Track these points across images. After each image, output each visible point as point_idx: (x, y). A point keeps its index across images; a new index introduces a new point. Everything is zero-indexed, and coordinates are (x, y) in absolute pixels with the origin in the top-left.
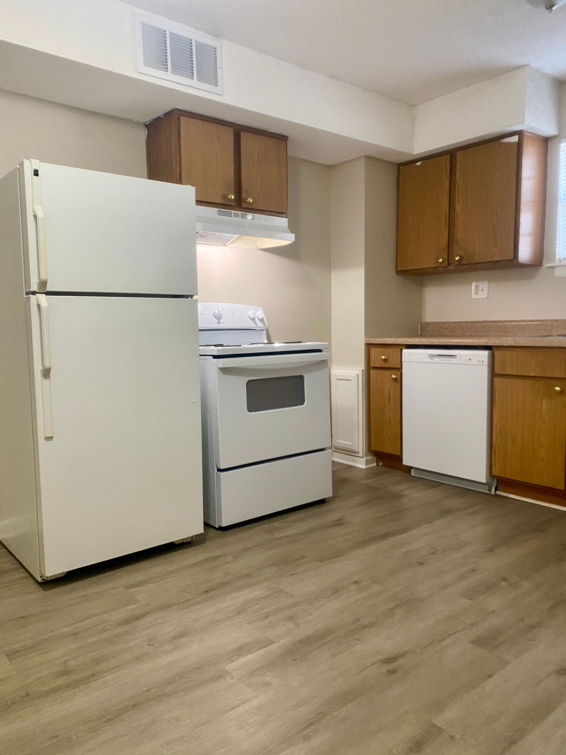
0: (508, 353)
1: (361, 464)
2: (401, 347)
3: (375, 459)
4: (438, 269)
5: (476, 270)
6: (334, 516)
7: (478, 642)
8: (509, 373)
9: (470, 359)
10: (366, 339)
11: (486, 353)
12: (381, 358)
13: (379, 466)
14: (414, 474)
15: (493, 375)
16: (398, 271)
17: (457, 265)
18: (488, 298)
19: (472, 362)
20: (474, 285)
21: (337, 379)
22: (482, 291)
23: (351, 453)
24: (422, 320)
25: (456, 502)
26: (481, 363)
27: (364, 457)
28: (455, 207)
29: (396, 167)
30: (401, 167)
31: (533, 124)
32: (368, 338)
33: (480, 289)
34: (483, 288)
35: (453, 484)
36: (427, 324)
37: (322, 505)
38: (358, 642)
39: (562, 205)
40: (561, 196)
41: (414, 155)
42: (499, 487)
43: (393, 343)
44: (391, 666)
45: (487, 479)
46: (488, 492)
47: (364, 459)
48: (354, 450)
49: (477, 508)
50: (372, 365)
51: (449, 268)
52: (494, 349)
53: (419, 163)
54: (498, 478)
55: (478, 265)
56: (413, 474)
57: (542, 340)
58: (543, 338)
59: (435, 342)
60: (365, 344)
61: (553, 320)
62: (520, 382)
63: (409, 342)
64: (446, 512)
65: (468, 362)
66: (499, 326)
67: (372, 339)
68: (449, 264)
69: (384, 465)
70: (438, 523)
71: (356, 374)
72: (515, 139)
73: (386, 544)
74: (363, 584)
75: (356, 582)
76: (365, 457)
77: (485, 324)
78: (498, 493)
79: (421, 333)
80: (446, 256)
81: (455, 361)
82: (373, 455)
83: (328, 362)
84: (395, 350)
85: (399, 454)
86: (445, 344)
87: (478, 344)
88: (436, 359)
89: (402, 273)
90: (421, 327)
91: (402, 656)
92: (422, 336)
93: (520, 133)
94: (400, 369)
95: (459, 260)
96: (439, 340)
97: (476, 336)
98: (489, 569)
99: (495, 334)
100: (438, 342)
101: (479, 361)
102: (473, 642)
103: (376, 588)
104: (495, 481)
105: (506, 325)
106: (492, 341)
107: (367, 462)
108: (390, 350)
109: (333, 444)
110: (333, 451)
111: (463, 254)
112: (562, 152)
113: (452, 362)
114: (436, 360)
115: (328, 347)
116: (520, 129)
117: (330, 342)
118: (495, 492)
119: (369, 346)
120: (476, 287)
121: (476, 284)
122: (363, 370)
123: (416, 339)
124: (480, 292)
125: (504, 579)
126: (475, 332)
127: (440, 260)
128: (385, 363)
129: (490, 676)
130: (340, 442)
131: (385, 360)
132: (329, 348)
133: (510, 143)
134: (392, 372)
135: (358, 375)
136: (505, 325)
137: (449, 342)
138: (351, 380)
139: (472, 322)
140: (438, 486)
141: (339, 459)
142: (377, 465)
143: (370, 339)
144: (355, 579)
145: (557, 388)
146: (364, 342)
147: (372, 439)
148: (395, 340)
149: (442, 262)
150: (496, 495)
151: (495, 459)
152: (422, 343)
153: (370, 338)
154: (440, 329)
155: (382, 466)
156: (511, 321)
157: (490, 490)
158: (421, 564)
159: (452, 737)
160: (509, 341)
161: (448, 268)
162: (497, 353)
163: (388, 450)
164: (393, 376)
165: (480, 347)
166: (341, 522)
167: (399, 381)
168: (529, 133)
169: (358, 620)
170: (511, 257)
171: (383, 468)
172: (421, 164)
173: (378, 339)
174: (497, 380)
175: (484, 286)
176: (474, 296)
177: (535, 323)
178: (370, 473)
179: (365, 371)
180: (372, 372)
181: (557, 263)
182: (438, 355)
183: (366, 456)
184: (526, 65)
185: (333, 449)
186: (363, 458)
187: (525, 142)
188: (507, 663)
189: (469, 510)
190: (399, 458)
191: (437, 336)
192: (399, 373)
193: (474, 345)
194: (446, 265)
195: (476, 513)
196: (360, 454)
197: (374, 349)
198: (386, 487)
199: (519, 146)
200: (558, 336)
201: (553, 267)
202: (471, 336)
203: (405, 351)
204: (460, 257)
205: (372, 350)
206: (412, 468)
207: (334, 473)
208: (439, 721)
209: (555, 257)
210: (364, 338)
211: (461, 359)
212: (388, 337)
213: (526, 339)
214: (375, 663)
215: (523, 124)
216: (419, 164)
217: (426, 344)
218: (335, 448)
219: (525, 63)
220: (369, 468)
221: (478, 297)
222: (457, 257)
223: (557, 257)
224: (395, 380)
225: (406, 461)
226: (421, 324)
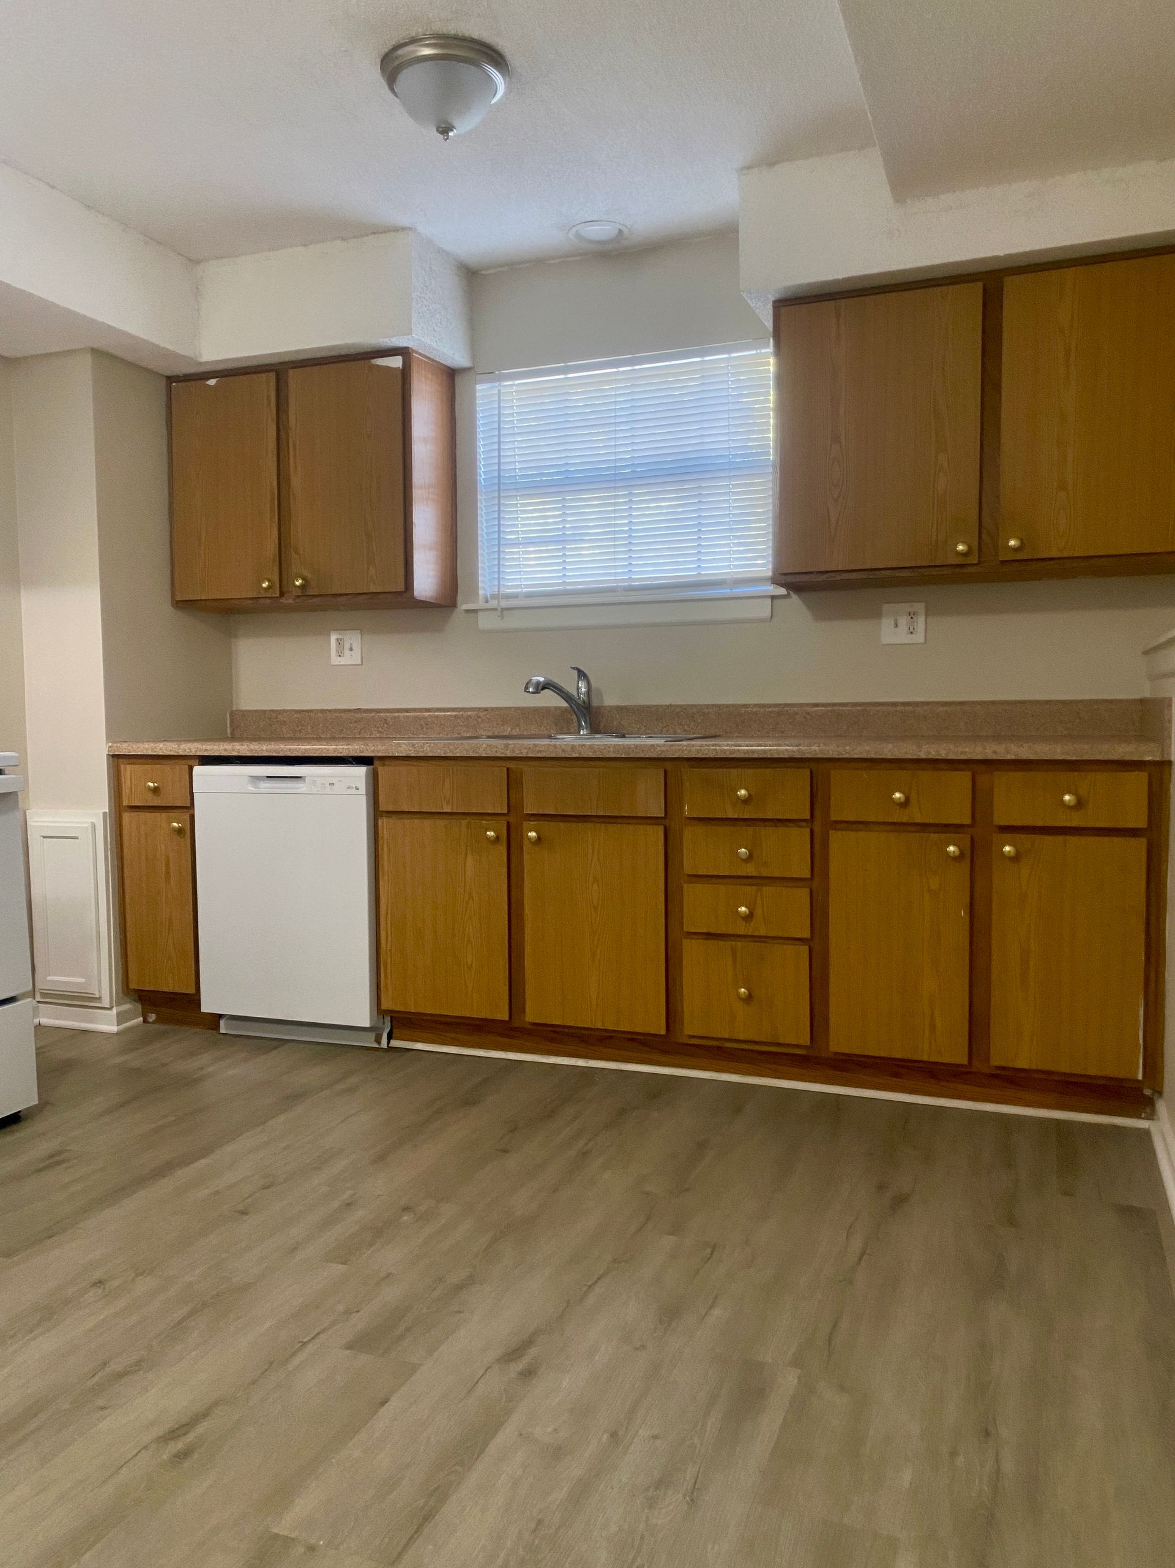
0: (402, 769)
1: (107, 1023)
2: (190, 762)
3: (139, 1007)
4: (262, 601)
5: (336, 608)
6: (43, 1148)
7: (361, 1343)
8: (405, 808)
9: (332, 784)
10: (110, 744)
11: (361, 771)
12: (145, 786)
13: (149, 1023)
14: (227, 1028)
15: (377, 813)
16: (178, 602)
17: (299, 596)
18: (362, 664)
19: (336, 789)
20: (334, 637)
21: (44, 837)
22: (351, 649)
23: (82, 1000)
24: (232, 707)
25: (314, 1074)
26: (354, 791)
27: (113, 1007)
28: (289, 481)
29: (164, 382)
30: (174, 384)
31: (427, 340)
32: (115, 742)
33: (347, 646)
34: (351, 644)
35: (307, 1039)
36: (244, 714)
37: (14, 1127)
38: (106, 1412)
39: (484, 497)
40: (482, 481)
41: (201, 364)
42: (396, 1032)
43: (173, 753)
44: (179, 1445)
45: (371, 1019)
46: (376, 1045)
47: (115, 1010)
48: (92, 994)
49: (354, 1080)
50: (125, 803)
51: (283, 600)
52: (376, 762)
53: (211, 380)
54: (392, 1015)
55: (340, 599)
56: (222, 1031)
57: (462, 744)
58: (463, 742)
59: (262, 750)
60: (108, 755)
61: (479, 709)
62: (428, 823)
63: (206, 750)
64: (295, 1098)
65: (328, 790)
66: (385, 721)
67: (125, 745)
68: (282, 594)
69: (160, 1020)
70: (279, 1122)
71: (90, 824)
72: (396, 362)
73: (165, 1186)
74: (116, 1283)
75: (100, 1282)
76: (116, 1006)
77: (358, 715)
78: (395, 1043)
79: (232, 733)
80: (276, 578)
81: (301, 787)
82: (135, 1001)
83: (20, 797)
84: (178, 767)
85: (192, 990)
86: (281, 754)
87: (345, 754)
88: (266, 786)
89: (183, 605)
90: (232, 721)
91: (205, 1415)
92: (233, 739)
93: (404, 352)
94: (189, 808)
95: (303, 586)
96: (269, 747)
97: (343, 738)
98: (379, 1196)
99: (378, 735)
100: (267, 751)
101: (349, 787)
102: (349, 1346)
103: (144, 1285)
104: (388, 1019)
105: (399, 717)
106: (373, 748)
107: (121, 1018)
108: (166, 768)
109: (39, 985)
110: (39, 1002)
111: (309, 575)
112: (479, 401)
113: (299, 791)
114: (265, 788)
115: (18, 763)
116: (405, 345)
117: (23, 752)
118: (388, 1043)
119: (117, 760)
120: (339, 642)
121: (340, 637)
122: (105, 813)
123: (221, 746)
124: (347, 652)
125: (406, 1209)
126: (341, 731)
127: (265, 585)
128: (155, 798)
129: (384, 1403)
130: (54, 979)
131: (156, 791)
132: (20, 765)
133: (387, 368)
134: (174, 814)
135: (94, 826)
136: (395, 717)
137: (290, 750)
138: (77, 838)
139: (335, 711)
140: (275, 1048)
141: (52, 1018)
142: (145, 1021)
143: (119, 745)
144: (97, 1275)
145: (490, 833)
146: (104, 753)
147: (130, 964)
148: (176, 746)
149: (269, 588)
150: (390, 1049)
151: (386, 977)
152: (235, 754)
153: (118, 742)
154: (271, 725)
155: (154, 1022)
156: (407, 710)
157: (379, 1043)
158: (244, 1213)
159: (312, 1549)
160: (402, 747)
161: (281, 600)
162: (383, 771)
163: (169, 985)
164: (175, 824)
165: (351, 759)
166: (62, 1157)
167: (188, 833)
168: (420, 354)
169: (105, 1364)
170: (401, 587)
171: (157, 1026)
172: (216, 384)
173: (138, 745)
174: (383, 822)
175: (353, 639)
176: (335, 660)
177: (448, 713)
178: (129, 1041)
179: (110, 817)
180: (127, 816)
181: (480, 604)
182: (268, 777)
183: (118, 1004)
184: (410, 229)
185: (38, 998)
186: (110, 1009)
187: (414, 372)
188: (415, 1368)
189: (340, 1087)
190: (193, 1000)
191: (264, 738)
192: (187, 817)
193: (339, 755)
194: (278, 595)
195: (351, 1090)
196: (103, 1002)
197: (129, 767)
198: (163, 1065)
199: (405, 375)
200: (489, 737)
201: (475, 611)
202: (333, 739)
203: (198, 770)
204: (303, 579)
205: (125, 770)
206: (220, 1016)
207: (40, 1052)
208: (284, 1526)
209: (478, 594)
210: (105, 742)
211: (314, 783)
212: (161, 741)
213: (434, 743)
214: (145, 1448)
215: (410, 337)
216: (212, 382)
217: (242, 754)
218: (43, 995)
219: (407, 224)
220: (129, 1029)
221: (342, 661)
222: (297, 581)
223: (481, 592)
224: (180, 831)
225: (209, 1005)
226: (232, 714)
